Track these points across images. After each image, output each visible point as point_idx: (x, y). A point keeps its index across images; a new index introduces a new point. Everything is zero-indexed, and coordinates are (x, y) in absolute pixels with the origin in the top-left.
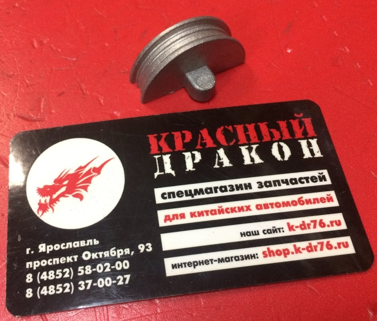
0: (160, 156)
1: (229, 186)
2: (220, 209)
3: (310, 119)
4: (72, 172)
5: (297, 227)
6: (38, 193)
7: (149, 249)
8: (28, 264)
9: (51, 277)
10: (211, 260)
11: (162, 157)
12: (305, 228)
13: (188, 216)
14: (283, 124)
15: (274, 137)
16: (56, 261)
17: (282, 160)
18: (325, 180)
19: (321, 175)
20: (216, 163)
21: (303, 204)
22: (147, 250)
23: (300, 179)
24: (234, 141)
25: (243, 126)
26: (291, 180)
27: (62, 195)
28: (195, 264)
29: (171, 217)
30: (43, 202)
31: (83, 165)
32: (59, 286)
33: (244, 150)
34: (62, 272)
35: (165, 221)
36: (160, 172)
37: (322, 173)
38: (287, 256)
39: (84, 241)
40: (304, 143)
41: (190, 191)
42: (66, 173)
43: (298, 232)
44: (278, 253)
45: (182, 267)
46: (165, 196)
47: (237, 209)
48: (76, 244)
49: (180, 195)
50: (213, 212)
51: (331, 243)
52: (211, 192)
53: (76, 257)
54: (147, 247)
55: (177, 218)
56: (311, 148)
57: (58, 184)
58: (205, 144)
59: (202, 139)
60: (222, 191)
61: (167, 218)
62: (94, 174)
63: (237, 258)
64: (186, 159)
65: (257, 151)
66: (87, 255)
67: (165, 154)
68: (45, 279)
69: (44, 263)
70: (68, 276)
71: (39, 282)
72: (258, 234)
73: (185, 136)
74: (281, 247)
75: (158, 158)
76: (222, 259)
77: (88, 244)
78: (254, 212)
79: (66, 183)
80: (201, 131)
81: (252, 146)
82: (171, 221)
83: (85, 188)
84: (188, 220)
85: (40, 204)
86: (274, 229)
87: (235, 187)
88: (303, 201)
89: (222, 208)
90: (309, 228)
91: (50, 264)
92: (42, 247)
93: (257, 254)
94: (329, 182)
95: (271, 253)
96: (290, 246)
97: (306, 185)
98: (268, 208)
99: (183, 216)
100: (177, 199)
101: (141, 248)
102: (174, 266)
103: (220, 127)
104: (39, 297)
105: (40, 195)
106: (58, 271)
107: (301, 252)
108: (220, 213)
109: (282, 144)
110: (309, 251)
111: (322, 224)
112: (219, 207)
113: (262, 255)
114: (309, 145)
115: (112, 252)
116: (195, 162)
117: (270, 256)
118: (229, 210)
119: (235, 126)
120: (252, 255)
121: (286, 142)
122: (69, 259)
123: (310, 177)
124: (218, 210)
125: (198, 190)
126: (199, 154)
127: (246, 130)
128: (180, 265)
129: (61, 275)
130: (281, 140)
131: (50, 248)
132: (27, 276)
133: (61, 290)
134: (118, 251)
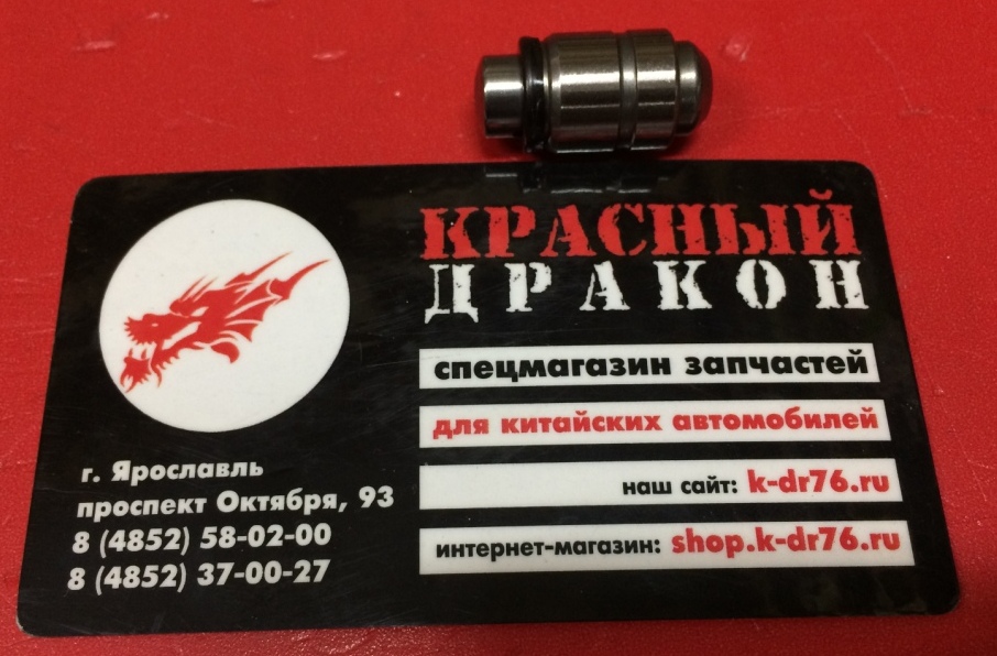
0: (446, 266)
1: (612, 361)
3: (849, 207)
4: (219, 285)
5: (771, 483)
6: (129, 333)
7: (385, 500)
8: (82, 506)
9: (135, 544)
10: (539, 545)
11: (449, 271)
12: (793, 489)
13: (495, 427)
14: (776, 214)
15: (749, 246)
16: (151, 506)
17: (760, 307)
18: (865, 370)
19: (856, 357)
20: (589, 298)
21: (798, 426)
22: (381, 503)
23: (801, 360)
24: (644, 243)
25: (670, 207)
26: (776, 360)
27: (187, 343)
28: (496, 551)
29: (453, 426)
30: (137, 356)
31: (248, 271)
32: (150, 570)
33: (665, 272)
34: (162, 536)
35: (436, 434)
36: (439, 308)
37: (859, 351)
38: (735, 553)
39: (227, 466)
40: (823, 269)
41: (511, 364)
42: (204, 288)
43: (774, 496)
44: (714, 544)
45: (462, 555)
46: (445, 371)
47: (623, 423)
48: (206, 471)
49: (484, 373)
50: (561, 425)
51: (852, 533)
52: (564, 373)
53: (201, 503)
54: (380, 496)
55: (468, 431)
56: (840, 285)
57: (179, 314)
58: (566, 246)
59: (561, 232)
60: (592, 372)
61: (442, 428)
62: (274, 296)
63: (604, 547)
64: (511, 280)
65: (700, 278)
66: (228, 501)
67: (460, 262)
68: (120, 550)
69: (121, 508)
70: (177, 547)
71: (103, 555)
72: (669, 491)
73: (517, 221)
74: (723, 529)
75: (440, 272)
76: (568, 544)
77: (234, 474)
78: (668, 434)
79: (200, 312)
80: (561, 212)
81: (688, 263)
82: (450, 437)
83: (246, 331)
84: (495, 438)
85: (129, 361)
86: (712, 482)
87: (626, 366)
88: (798, 418)
89: (586, 416)
90: (803, 489)
91: (135, 512)
92: (121, 468)
93: (657, 542)
94: (872, 376)
95: (695, 543)
96: (746, 530)
97: (812, 377)
98: (705, 427)
99: (482, 426)
100: (475, 382)
101: (367, 495)
102: (442, 552)
103: (611, 206)
104: (99, 592)
105: (132, 337)
106: (154, 533)
107: (771, 549)
108: (577, 429)
109: (766, 265)
110: (793, 548)
111: (838, 482)
112: (578, 413)
113: (672, 546)
114: (837, 275)
115: (292, 500)
116: (534, 290)
117: (691, 549)
118: (601, 424)
119: (651, 207)
120: (646, 543)
121: (779, 262)
122: (184, 506)
123: (825, 359)
124: (576, 420)
125: (532, 364)
126: (548, 269)
127: (678, 219)
128: (457, 551)
129: (158, 543)
130: (764, 255)
131: (140, 473)
132: (78, 536)
133: (154, 579)
134: (308, 498)
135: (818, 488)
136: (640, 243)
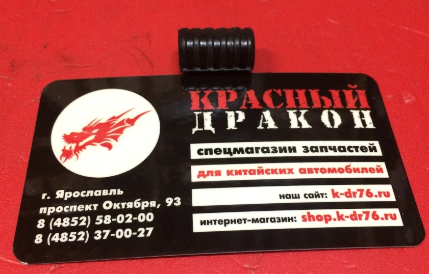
0: (201, 113)
1: (272, 148)
2: (260, 169)
3: (365, 91)
4: (104, 121)
5: (341, 194)
7: (177, 203)
8: (41, 209)
9: (66, 224)
10: (245, 220)
11: (203, 113)
12: (350, 196)
13: (224, 173)
14: (335, 93)
15: (325, 105)
16: (74, 208)
17: (331, 127)
18: (376, 151)
19: (372, 146)
20: (261, 124)
21: (350, 172)
22: (175, 204)
23: (349, 147)
24: (282, 104)
25: (292, 91)
26: (340, 147)
27: (90, 143)
28: (226, 222)
29: (206, 173)
30: (68, 148)
31: (116, 115)
32: (73, 234)
33: (292, 114)
34: (78, 220)
35: (199, 177)
36: (198, 128)
37: (373, 144)
38: (329, 222)
39: (107, 191)
40: (356, 114)
41: (229, 149)
43: (343, 199)
44: (319, 218)
45: (212, 224)
46: (202, 152)
47: (278, 171)
48: (98, 193)
49: (218, 152)
50: (252, 172)
51: (377, 213)
52: (252, 152)
53: (95, 206)
54: (175, 201)
55: (212, 175)
56: (363, 119)
57: (86, 132)
58: (251, 105)
59: (248, 100)
60: (264, 152)
61: (201, 174)
62: (127, 125)
63: (273, 220)
64: (228, 118)
65: (306, 116)
66: (108, 205)
67: (206, 111)
68: (59, 226)
69: (60, 209)
70: (85, 224)
71: (51, 228)
72: (299, 198)
73: (229, 96)
74: (323, 212)
75: (198, 115)
76: (257, 219)
77: (110, 194)
78: (297, 176)
79: (95, 131)
80: (248, 92)
81: (301, 111)
82: (205, 177)
83: (116, 138)
84: (224, 177)
85: (64, 150)
86: (317, 194)
87: (278, 149)
88: (350, 169)
89: (262, 168)
90: (355, 196)
91: (66, 211)
92: (60, 193)
93: (295, 218)
94: (379, 153)
95: (311, 218)
96: (332, 213)
97: (355, 154)
98: (312, 172)
99: (218, 173)
100: (214, 156)
101: (169, 201)
102: (203, 223)
103: (268, 90)
104: (49, 244)
105: (65, 141)
106: (74, 219)
107: (343, 220)
108: (259, 174)
109: (333, 112)
110: (352, 219)
111: (369, 194)
112: (259, 167)
113: (301, 219)
114: (362, 116)
115: (137, 204)
116: (238, 121)
117: (310, 220)
118: (269, 172)
119: (284, 90)
120: (290, 218)
121: (337, 110)
122: (88, 208)
123: (360, 147)
124: (258, 170)
125: (238, 149)
126: (243, 113)
127: (296, 95)
128: (209, 222)
129: (76, 223)
130: (331, 108)
131: (68, 195)
132: (39, 221)
133: (74, 238)
134: (143, 203)
135: (361, 196)
136: (281, 104)
